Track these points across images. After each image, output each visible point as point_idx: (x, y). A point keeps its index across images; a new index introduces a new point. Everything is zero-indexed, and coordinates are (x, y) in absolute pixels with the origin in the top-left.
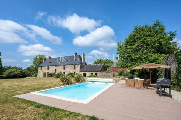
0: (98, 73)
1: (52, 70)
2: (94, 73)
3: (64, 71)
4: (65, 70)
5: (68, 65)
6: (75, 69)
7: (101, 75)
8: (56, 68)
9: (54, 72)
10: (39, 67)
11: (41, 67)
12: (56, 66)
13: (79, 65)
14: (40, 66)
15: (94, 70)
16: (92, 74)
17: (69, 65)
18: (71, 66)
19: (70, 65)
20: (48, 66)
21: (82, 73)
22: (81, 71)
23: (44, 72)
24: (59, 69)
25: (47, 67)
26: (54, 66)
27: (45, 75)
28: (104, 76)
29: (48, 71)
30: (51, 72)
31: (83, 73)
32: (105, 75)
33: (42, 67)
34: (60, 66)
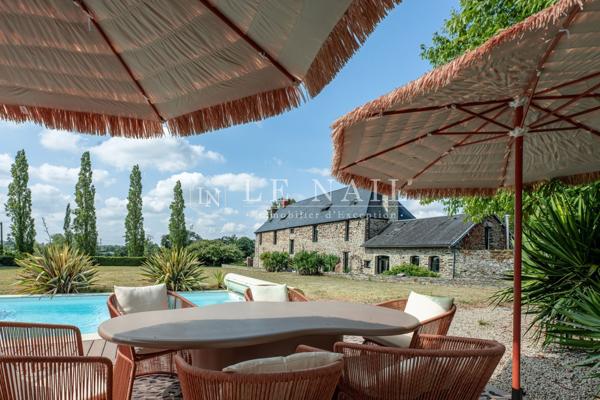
0: (446, 259)
1: (283, 244)
2: (424, 260)
4: (315, 245)
5: (327, 223)
6: (347, 239)
7: (460, 267)
8: (292, 236)
9: (288, 250)
10: (257, 233)
11: (261, 233)
12: (292, 230)
13: (363, 223)
16: (415, 260)
17: (329, 223)
18: (334, 226)
19: (333, 222)
20: (275, 232)
21: (372, 257)
22: (369, 249)
23: (266, 251)
24: (300, 239)
25: (272, 234)
26: (288, 231)
28: (479, 274)
29: (275, 248)
30: (282, 250)
31: (378, 257)
32: (483, 272)
33: (263, 235)
34: (303, 229)
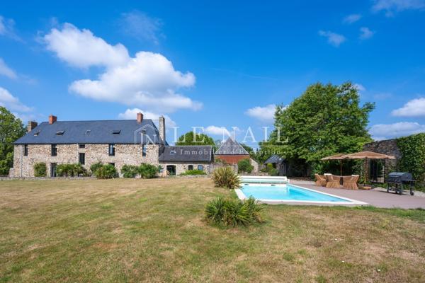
0: (206, 166)
1: (67, 155)
2: (195, 167)
3: (112, 159)
5: (125, 144)
6: (144, 154)
8: (82, 150)
9: (77, 161)
10: (18, 144)
11: (26, 145)
12: (82, 146)
13: (157, 146)
14: (19, 141)
15: (196, 160)
16: (191, 167)
17: (127, 144)
18: (132, 146)
20: (54, 145)
21: (165, 166)
22: (161, 162)
23: (39, 162)
24: (93, 153)
25: (49, 147)
26: (76, 146)
27: (40, 170)
29: (54, 160)
30: (66, 162)
31: (167, 166)
33: (29, 146)
34: (97, 146)
